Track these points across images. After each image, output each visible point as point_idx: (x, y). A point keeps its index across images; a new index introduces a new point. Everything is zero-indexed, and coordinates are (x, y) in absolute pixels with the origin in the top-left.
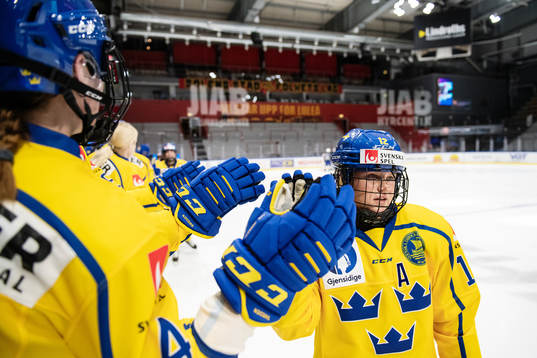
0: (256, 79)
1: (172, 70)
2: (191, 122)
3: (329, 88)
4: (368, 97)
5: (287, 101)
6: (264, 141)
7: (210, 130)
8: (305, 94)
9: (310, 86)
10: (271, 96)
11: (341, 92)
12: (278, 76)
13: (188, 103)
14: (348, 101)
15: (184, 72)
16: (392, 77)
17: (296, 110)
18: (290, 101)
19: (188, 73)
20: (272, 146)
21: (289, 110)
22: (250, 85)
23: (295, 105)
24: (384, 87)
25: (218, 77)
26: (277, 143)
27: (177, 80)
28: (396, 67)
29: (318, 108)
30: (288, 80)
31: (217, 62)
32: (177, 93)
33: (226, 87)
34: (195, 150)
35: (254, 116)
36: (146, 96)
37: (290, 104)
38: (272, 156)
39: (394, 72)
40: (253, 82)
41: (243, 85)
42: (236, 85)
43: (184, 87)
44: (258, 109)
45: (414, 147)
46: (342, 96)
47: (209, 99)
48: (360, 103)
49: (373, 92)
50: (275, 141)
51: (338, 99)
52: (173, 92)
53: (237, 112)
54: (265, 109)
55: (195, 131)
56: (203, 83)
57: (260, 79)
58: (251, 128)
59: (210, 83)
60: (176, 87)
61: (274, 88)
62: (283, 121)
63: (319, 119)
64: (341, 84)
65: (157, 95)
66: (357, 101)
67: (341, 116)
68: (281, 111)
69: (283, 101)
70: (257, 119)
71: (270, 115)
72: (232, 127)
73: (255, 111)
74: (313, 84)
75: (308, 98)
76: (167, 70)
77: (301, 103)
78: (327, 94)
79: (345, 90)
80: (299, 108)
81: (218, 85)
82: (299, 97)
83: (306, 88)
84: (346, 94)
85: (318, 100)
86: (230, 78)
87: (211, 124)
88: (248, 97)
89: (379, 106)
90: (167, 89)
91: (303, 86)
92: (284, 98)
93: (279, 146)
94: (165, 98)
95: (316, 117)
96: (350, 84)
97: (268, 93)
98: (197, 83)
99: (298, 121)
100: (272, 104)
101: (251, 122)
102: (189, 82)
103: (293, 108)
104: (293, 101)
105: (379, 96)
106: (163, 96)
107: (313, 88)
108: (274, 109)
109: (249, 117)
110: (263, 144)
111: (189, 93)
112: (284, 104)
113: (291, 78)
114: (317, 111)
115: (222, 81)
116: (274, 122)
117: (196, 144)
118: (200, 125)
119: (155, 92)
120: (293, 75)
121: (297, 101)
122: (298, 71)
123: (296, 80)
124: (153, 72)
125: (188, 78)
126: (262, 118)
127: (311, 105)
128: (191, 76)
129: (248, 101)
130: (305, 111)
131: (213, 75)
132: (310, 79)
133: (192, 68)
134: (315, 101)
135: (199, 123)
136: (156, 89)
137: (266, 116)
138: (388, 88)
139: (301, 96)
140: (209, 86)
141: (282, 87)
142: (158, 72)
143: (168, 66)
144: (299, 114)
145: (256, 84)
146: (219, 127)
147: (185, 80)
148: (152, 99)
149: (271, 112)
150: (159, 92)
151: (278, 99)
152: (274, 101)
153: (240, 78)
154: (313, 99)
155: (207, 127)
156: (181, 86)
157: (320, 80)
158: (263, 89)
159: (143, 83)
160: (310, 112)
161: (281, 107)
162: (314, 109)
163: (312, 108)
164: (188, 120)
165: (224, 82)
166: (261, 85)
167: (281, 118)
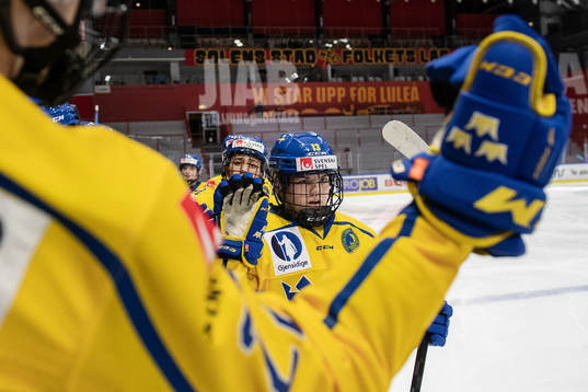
0: (308, 45)
1: (173, 36)
2: (203, 118)
3: (434, 55)
5: (361, 79)
8: (391, 67)
9: (400, 53)
10: (333, 71)
12: (345, 41)
13: (200, 88)
15: (193, 40)
16: (544, 30)
17: (378, 94)
18: (366, 79)
19: (199, 41)
21: (366, 94)
22: (299, 56)
23: (374, 84)
25: (246, 45)
26: (347, 150)
27: (183, 52)
28: (549, 16)
29: (415, 89)
30: (364, 46)
31: (246, 22)
32: (181, 72)
33: (261, 61)
34: (211, 163)
35: (308, 105)
36: (132, 81)
37: (367, 84)
39: (545, 22)
40: (304, 51)
41: (288, 54)
42: (276, 56)
43: (193, 63)
44: (314, 95)
47: (233, 81)
50: (342, 146)
52: (175, 71)
53: (279, 100)
54: (325, 94)
55: (211, 133)
56: (222, 57)
57: (315, 45)
58: (302, 124)
59: (234, 56)
60: (180, 62)
61: (338, 59)
62: (355, 114)
63: (419, 108)
64: (454, 48)
65: (150, 78)
68: (353, 95)
69: (354, 79)
70: (313, 111)
71: (334, 103)
72: (269, 124)
73: (308, 97)
74: (405, 50)
75: (396, 72)
76: (167, 38)
77: (386, 81)
80: (382, 89)
81: (248, 57)
82: (381, 73)
83: (394, 56)
85: (414, 75)
86: (266, 46)
87: (236, 120)
88: (296, 76)
90: (168, 65)
91: (388, 53)
92: (358, 75)
93: (350, 154)
94: (162, 83)
95: (412, 105)
97: (329, 68)
98: (213, 55)
99: (380, 112)
100: (336, 85)
101: (300, 116)
102: (201, 55)
103: (372, 90)
104: (371, 79)
106: (161, 77)
107: (404, 56)
108: (341, 93)
109: (298, 107)
111: (202, 72)
112: (357, 85)
113: (367, 41)
114: (414, 94)
115: (254, 52)
116: (342, 115)
117: (212, 155)
118: (218, 123)
119: (146, 73)
120: (371, 37)
121: (378, 79)
122: (378, 29)
123: (376, 44)
124: (145, 41)
125: (202, 49)
126: (320, 110)
127: (401, 84)
128: (203, 45)
129: (296, 81)
130: (393, 94)
131: (238, 43)
132: (400, 41)
133: (206, 32)
134: (409, 79)
135: (217, 119)
136: (148, 68)
137: (327, 105)
139: (386, 69)
140: (234, 61)
141: (352, 56)
142: (153, 41)
143: (168, 31)
144: (383, 100)
145: (308, 54)
146: (249, 126)
147: (196, 50)
148: (144, 83)
149: (335, 99)
150: (154, 73)
151: (347, 77)
152: (340, 80)
153: (283, 46)
154: (405, 75)
155: (230, 125)
156: (189, 62)
157: (417, 41)
158: (321, 62)
159: (130, 59)
160: (402, 97)
161: (352, 89)
162: (409, 91)
163: (406, 89)
164: (200, 115)
165: (257, 53)
166: (318, 56)
167: (352, 107)
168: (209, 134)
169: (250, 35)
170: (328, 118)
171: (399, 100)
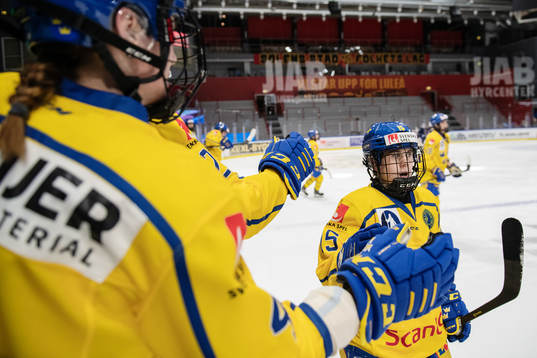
0: (334, 51)
1: (246, 45)
2: (266, 99)
3: (415, 58)
4: (459, 67)
5: (368, 73)
6: (344, 117)
7: (286, 106)
8: (387, 66)
9: (393, 56)
10: (349, 68)
11: (428, 62)
12: (358, 48)
13: (263, 80)
14: (436, 71)
15: (259, 47)
16: (487, 42)
17: (378, 83)
18: (371, 74)
19: (263, 48)
20: (352, 123)
21: (371, 83)
22: (327, 58)
23: (378, 78)
24: (477, 55)
25: (293, 51)
26: (357, 119)
27: (252, 55)
28: (491, 32)
29: (402, 80)
30: (370, 52)
31: (293, 35)
32: (252, 69)
33: (302, 62)
34: (271, 128)
35: (333, 91)
36: (220, 74)
37: (371, 76)
38: (352, 134)
39: (488, 37)
40: (331, 55)
41: (320, 57)
42: (313, 58)
43: (259, 63)
44: (337, 84)
45: (513, 120)
46: (430, 66)
48: (451, 73)
49: (464, 60)
50: (355, 117)
51: (425, 69)
52: (247, 68)
54: (344, 83)
55: (271, 108)
56: (278, 59)
57: (338, 51)
58: (329, 103)
59: (285, 58)
60: (251, 63)
61: (353, 60)
62: (363, 96)
63: (404, 92)
64: (428, 53)
65: (232, 73)
66: (447, 71)
67: (429, 88)
68: (362, 84)
69: (363, 73)
70: (336, 94)
71: (350, 89)
72: (308, 103)
73: (333, 85)
74: (397, 55)
75: (391, 69)
76: (242, 46)
77: (384, 75)
78: (412, 64)
79: (431, 60)
80: (381, 81)
81: (294, 59)
82: (381, 69)
83: (389, 59)
84: (434, 63)
85: (402, 71)
86: (306, 52)
88: (326, 71)
89: (472, 76)
90: (242, 64)
91: (386, 56)
92: (366, 70)
93: (359, 122)
94: (240, 76)
95: (400, 90)
96: (439, 52)
97: (347, 67)
98: (272, 58)
99: (379, 95)
100: (351, 78)
101: (328, 97)
102: (264, 57)
103: (374, 81)
104: (374, 73)
105: (471, 65)
106: (238, 72)
107: (396, 59)
108: (354, 82)
109: (327, 92)
110: (342, 120)
111: (264, 69)
112: (365, 77)
113: (372, 49)
114: (401, 84)
115: (298, 55)
116: (354, 96)
117: (271, 122)
118: (275, 102)
119: (230, 69)
120: (375, 45)
121: (378, 74)
122: (379, 41)
123: (377, 51)
124: (228, 48)
125: (264, 54)
126: (341, 93)
127: (396, 76)
128: (265, 51)
129: (325, 75)
130: (387, 83)
131: (288, 49)
132: (394, 49)
133: (267, 43)
134: (399, 73)
135: (274, 99)
136: (231, 66)
137: (345, 91)
138: (482, 55)
139: (383, 67)
140: (285, 61)
141: (362, 59)
142: (233, 48)
143: (243, 42)
144: (381, 87)
145: (334, 56)
146: (295, 104)
147: (260, 55)
148: (227, 76)
149: (350, 86)
150: (233, 69)
151: (358, 72)
152: (354, 74)
153: (317, 51)
154: (396, 71)
155: (283, 104)
156: (256, 62)
157: (404, 49)
158: (342, 62)
159: (218, 60)
160: (394, 85)
161: (362, 80)
162: (398, 81)
163: (396, 80)
164: (263, 97)
165: (301, 56)
166: (340, 58)
167: (361, 92)
168: (269, 109)
169: (296, 45)
170: (346, 99)
171: (392, 87)
